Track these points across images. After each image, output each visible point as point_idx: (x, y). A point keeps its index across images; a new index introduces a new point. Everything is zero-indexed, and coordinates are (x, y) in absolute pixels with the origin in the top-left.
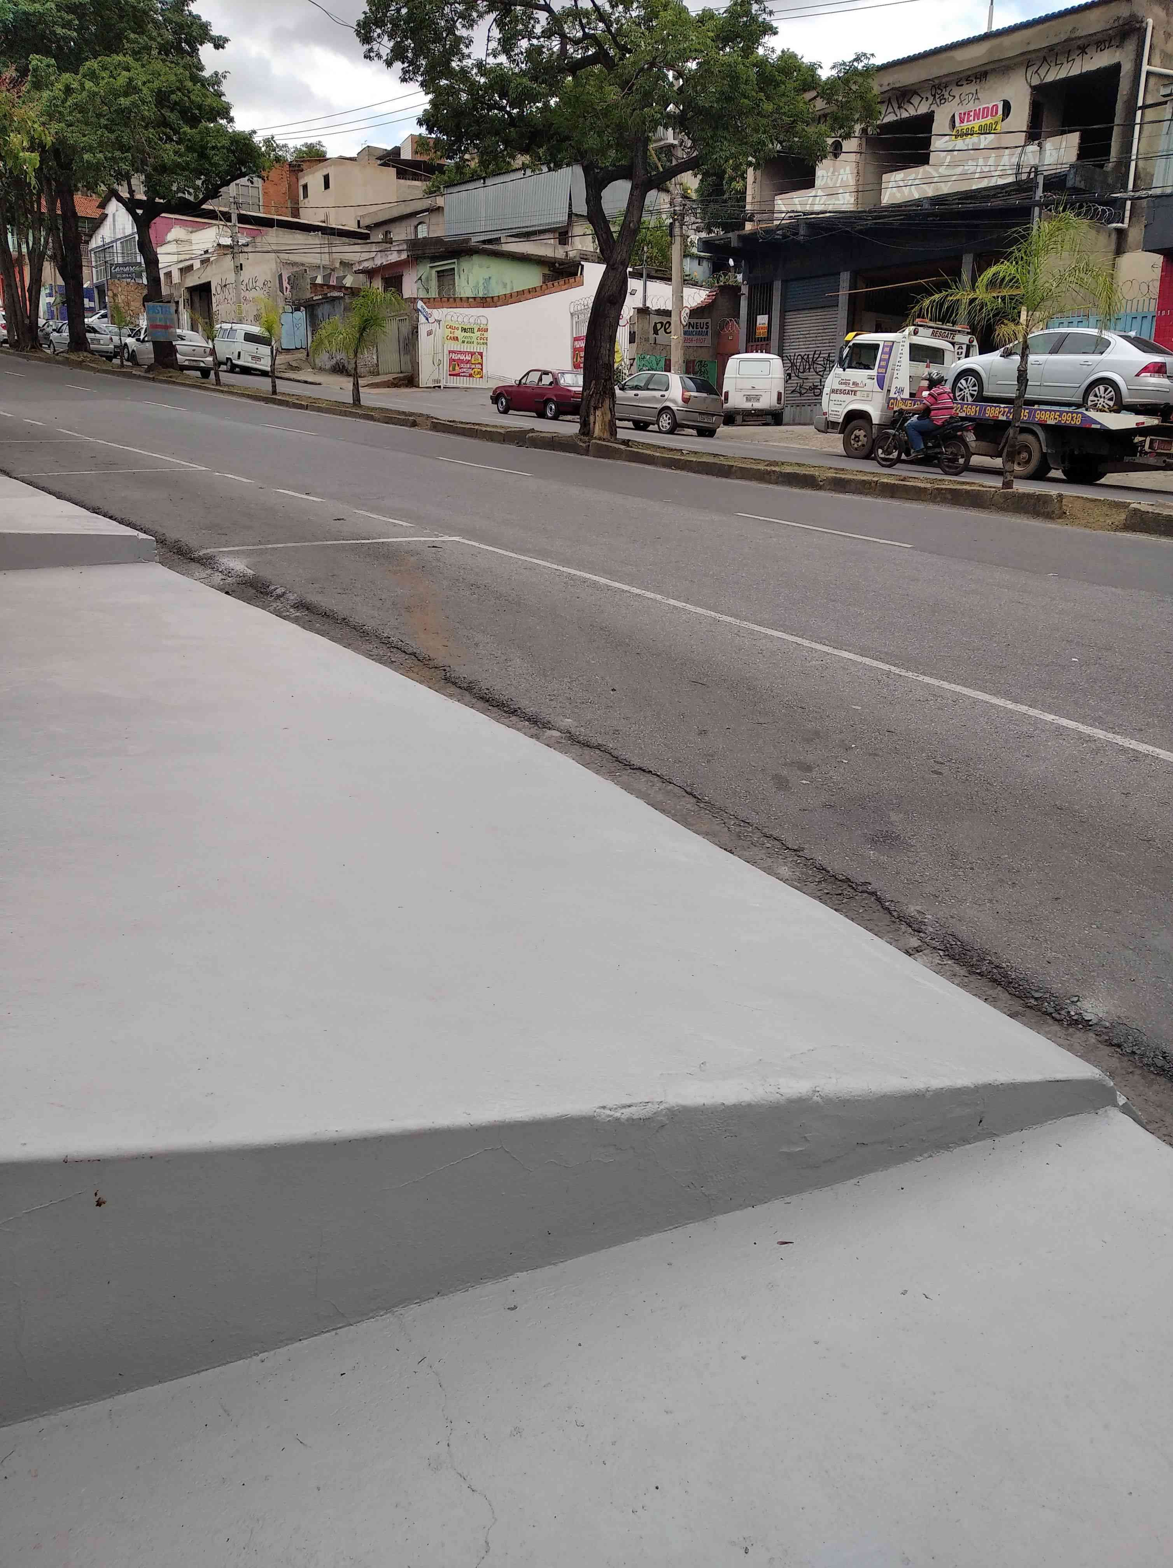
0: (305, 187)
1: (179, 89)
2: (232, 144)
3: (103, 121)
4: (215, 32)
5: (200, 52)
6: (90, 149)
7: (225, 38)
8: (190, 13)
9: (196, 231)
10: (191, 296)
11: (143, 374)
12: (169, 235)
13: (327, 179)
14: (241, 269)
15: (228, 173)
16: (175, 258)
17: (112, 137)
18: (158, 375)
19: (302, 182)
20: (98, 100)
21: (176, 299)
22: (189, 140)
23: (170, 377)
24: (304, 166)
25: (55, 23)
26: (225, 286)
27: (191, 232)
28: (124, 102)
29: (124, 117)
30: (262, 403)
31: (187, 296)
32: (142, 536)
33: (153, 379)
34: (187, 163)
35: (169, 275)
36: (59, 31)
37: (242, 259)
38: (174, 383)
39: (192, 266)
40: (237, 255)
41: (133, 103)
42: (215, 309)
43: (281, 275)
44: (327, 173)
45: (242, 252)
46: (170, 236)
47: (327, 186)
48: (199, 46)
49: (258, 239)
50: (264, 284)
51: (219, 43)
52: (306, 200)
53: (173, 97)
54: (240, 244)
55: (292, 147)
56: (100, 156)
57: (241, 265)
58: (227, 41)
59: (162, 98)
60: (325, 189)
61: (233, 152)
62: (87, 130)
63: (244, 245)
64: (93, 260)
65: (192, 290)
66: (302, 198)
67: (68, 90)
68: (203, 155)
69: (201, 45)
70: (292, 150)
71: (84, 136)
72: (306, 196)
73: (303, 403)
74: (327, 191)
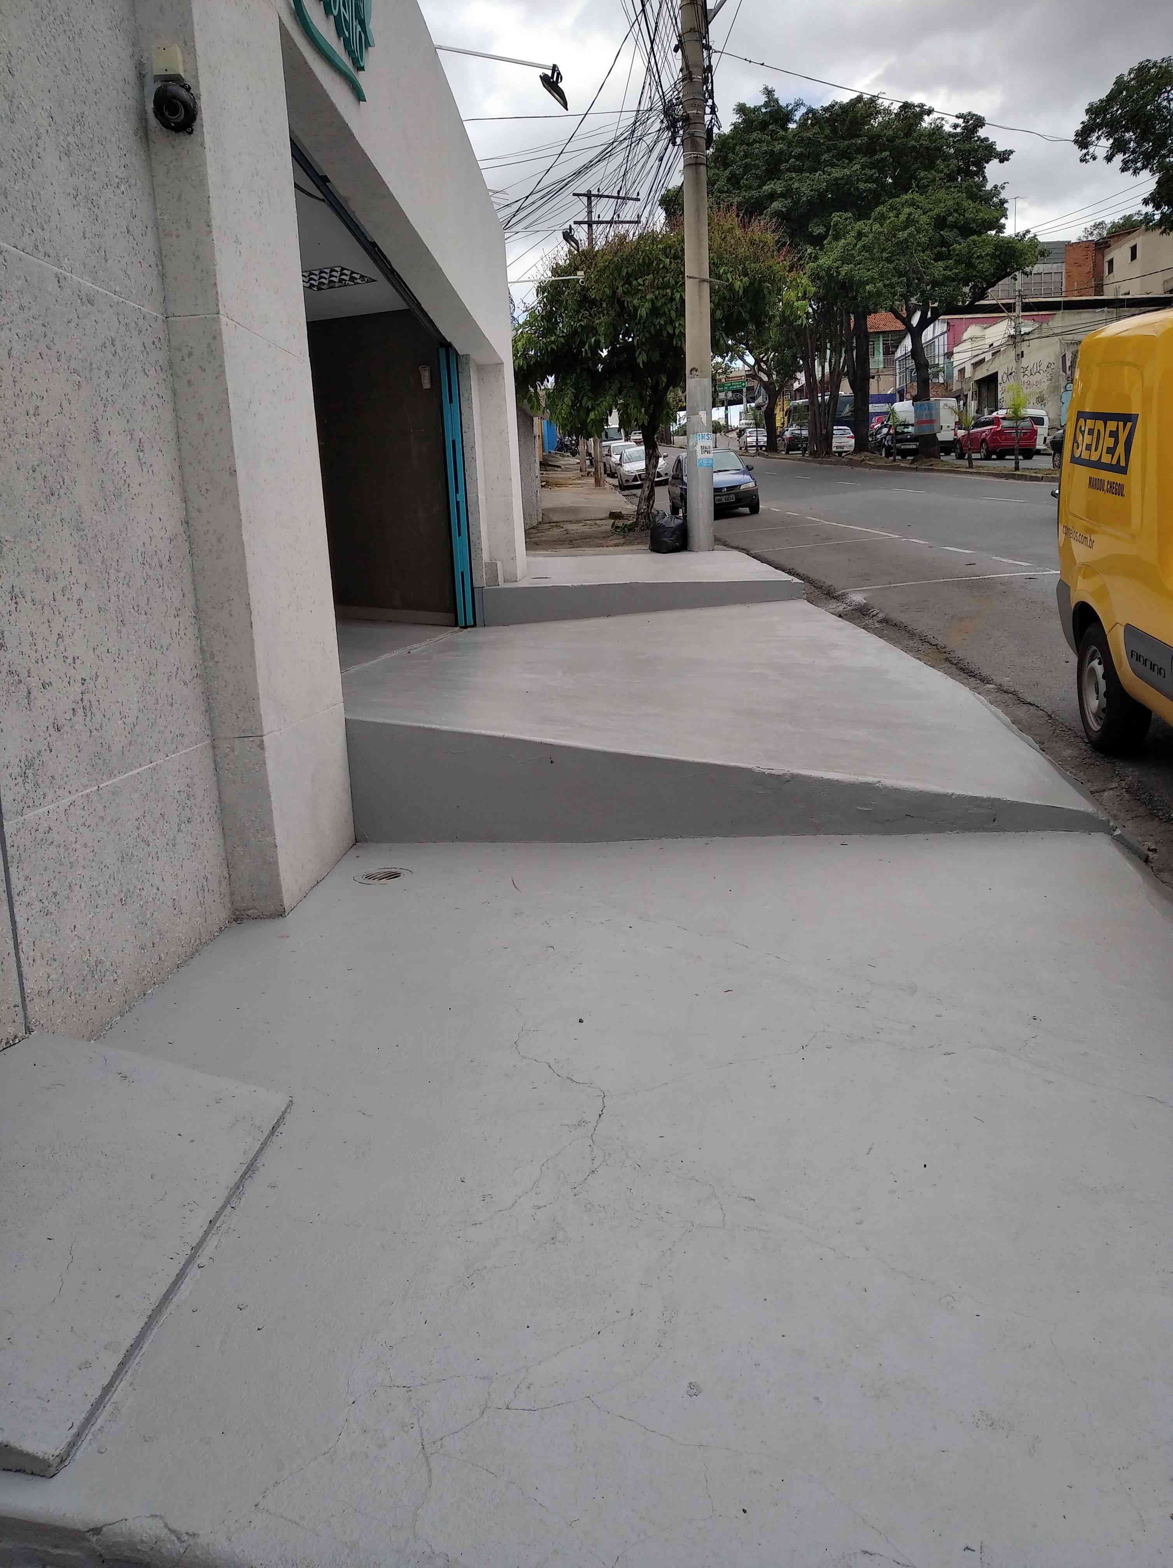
0: (1111, 262)
1: (956, 211)
2: (996, 250)
3: (885, 255)
4: (1000, 148)
5: (986, 170)
6: (872, 280)
7: (1010, 151)
8: (979, 137)
9: (991, 326)
10: (979, 387)
11: (908, 466)
12: (965, 334)
13: (1134, 249)
14: (1022, 356)
15: (993, 275)
16: (969, 354)
17: (891, 266)
18: (921, 465)
19: (1108, 258)
20: (882, 238)
21: (965, 393)
22: (957, 255)
23: (931, 465)
24: (1112, 241)
25: (858, 180)
26: (1011, 374)
27: (985, 328)
28: (902, 235)
29: (903, 247)
30: (1003, 480)
31: (976, 388)
32: (796, 580)
33: (916, 469)
34: (956, 274)
35: (962, 371)
36: (862, 186)
37: (1024, 346)
38: (932, 470)
39: (984, 359)
40: (1019, 344)
41: (910, 235)
42: (999, 398)
43: (1065, 355)
44: (1134, 244)
45: (1023, 341)
46: (966, 336)
47: (1134, 256)
48: (986, 165)
49: (1045, 326)
50: (1048, 367)
51: (1004, 157)
52: (1111, 275)
53: (950, 219)
54: (1022, 333)
55: (1109, 222)
56: (880, 284)
57: (1022, 352)
58: (1012, 153)
59: (940, 223)
60: (1132, 260)
61: (999, 257)
62: (870, 264)
63: (1025, 334)
64: (897, 367)
65: (980, 383)
66: (1107, 274)
67: (860, 235)
68: (970, 265)
69: (988, 163)
70: (1109, 226)
71: (869, 270)
72: (1111, 270)
73: (1038, 475)
74: (1134, 262)
